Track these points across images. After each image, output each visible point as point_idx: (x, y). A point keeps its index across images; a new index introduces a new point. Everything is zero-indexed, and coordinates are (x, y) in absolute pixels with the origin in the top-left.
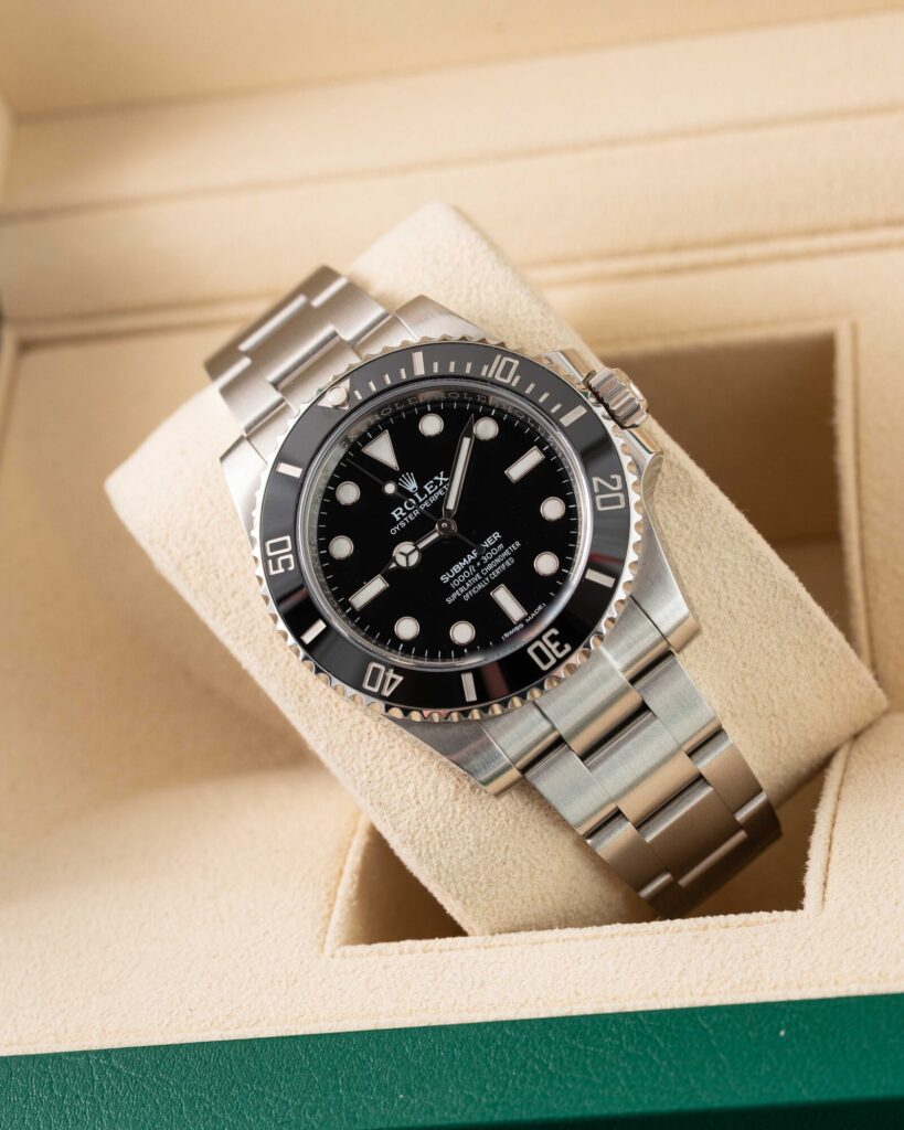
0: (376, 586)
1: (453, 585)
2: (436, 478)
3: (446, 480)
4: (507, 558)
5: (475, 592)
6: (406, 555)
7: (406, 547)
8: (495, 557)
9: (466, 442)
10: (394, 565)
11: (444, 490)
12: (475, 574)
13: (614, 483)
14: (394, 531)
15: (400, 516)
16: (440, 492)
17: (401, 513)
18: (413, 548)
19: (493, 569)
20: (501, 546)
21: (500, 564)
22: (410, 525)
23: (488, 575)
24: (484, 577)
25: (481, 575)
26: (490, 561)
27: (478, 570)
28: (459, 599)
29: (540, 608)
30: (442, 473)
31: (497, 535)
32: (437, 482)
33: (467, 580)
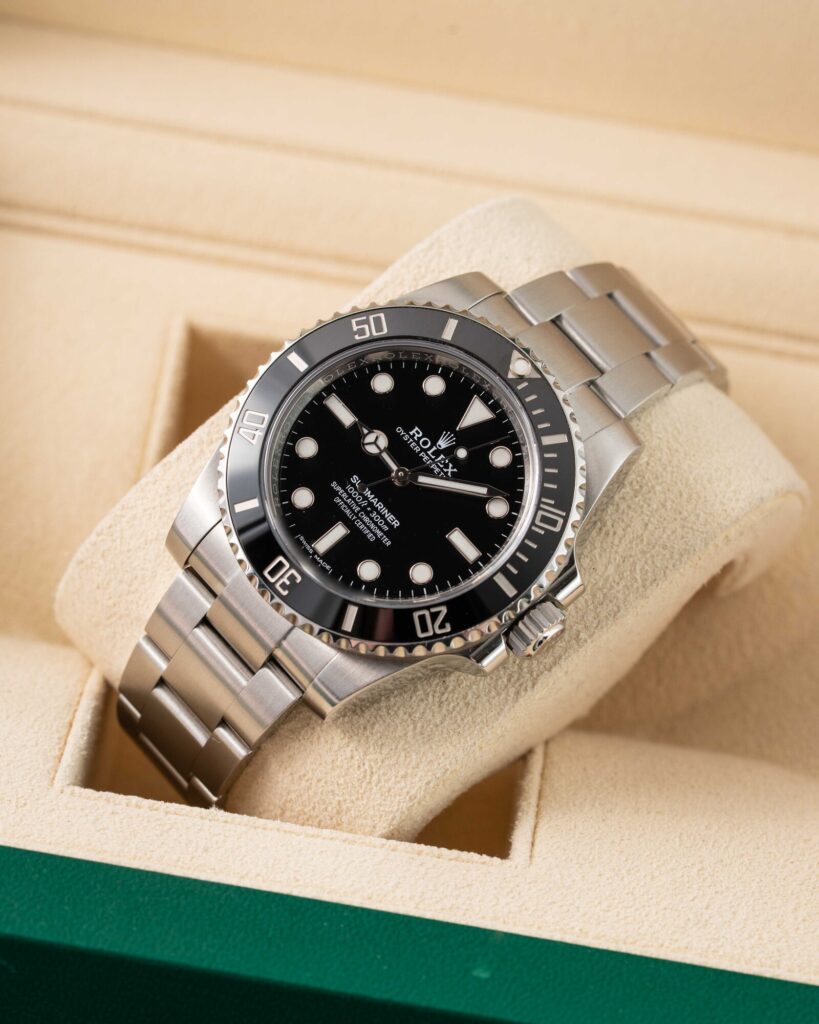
0: (346, 417)
1: (349, 487)
2: (451, 465)
3: (449, 474)
4: (375, 535)
5: (342, 507)
6: (376, 442)
7: (383, 442)
8: (376, 523)
9: (482, 491)
10: (366, 431)
11: (439, 473)
12: (360, 506)
13: (442, 626)
14: (400, 430)
15: (414, 435)
16: (437, 470)
17: (417, 435)
18: (382, 448)
19: (364, 523)
20: (386, 528)
21: (369, 528)
22: (406, 445)
23: (359, 518)
24: (357, 515)
25: (359, 512)
26: (372, 519)
27: (363, 509)
28: (336, 494)
29: (328, 567)
30: (455, 470)
31: (396, 524)
32: (446, 466)
33: (354, 499)
